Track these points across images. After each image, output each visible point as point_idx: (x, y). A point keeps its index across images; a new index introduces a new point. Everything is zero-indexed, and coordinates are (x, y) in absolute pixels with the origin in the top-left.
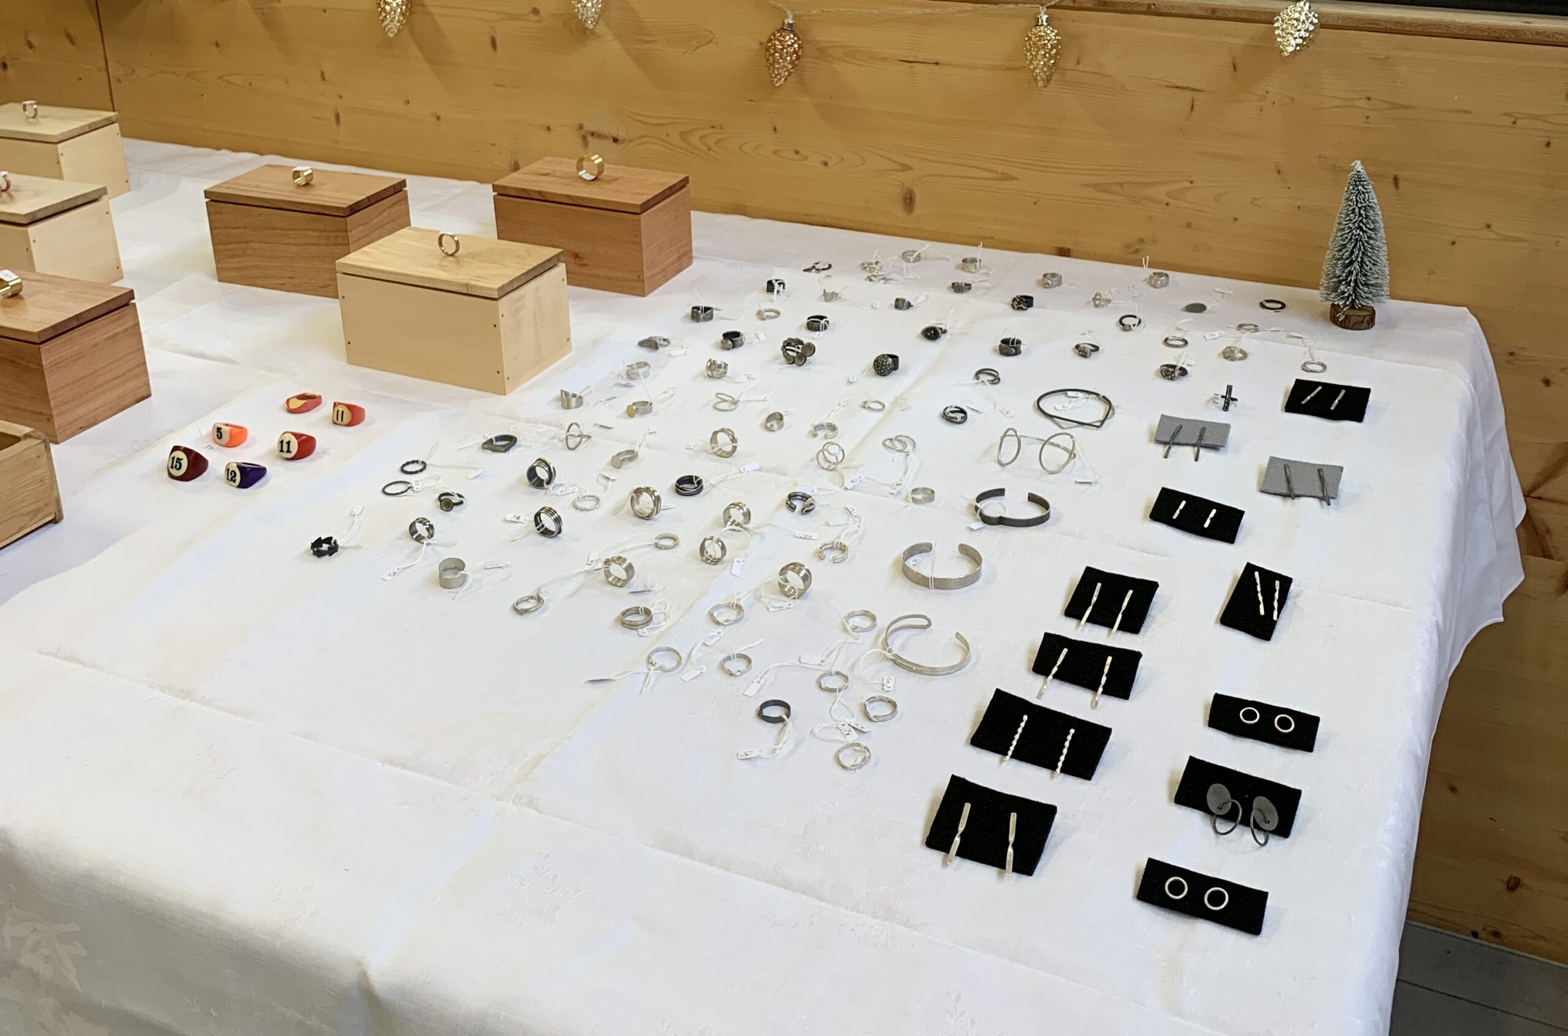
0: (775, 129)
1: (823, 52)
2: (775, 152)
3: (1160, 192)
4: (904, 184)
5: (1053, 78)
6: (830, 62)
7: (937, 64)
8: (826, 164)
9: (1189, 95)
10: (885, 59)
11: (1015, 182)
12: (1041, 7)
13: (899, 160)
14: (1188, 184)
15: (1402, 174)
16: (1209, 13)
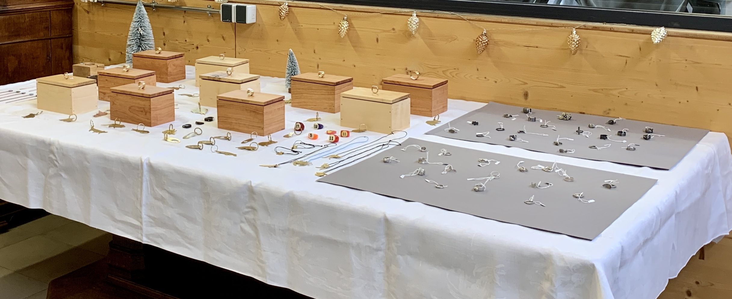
0: (478, 70)
1: (496, 43)
2: (477, 78)
3: (615, 92)
4: (524, 90)
5: (577, 52)
6: (498, 46)
7: (537, 47)
8: (496, 82)
9: (625, 58)
10: (518, 45)
11: (565, 88)
12: (573, 28)
13: (523, 81)
14: (626, 90)
15: (699, 86)
16: (631, 31)
